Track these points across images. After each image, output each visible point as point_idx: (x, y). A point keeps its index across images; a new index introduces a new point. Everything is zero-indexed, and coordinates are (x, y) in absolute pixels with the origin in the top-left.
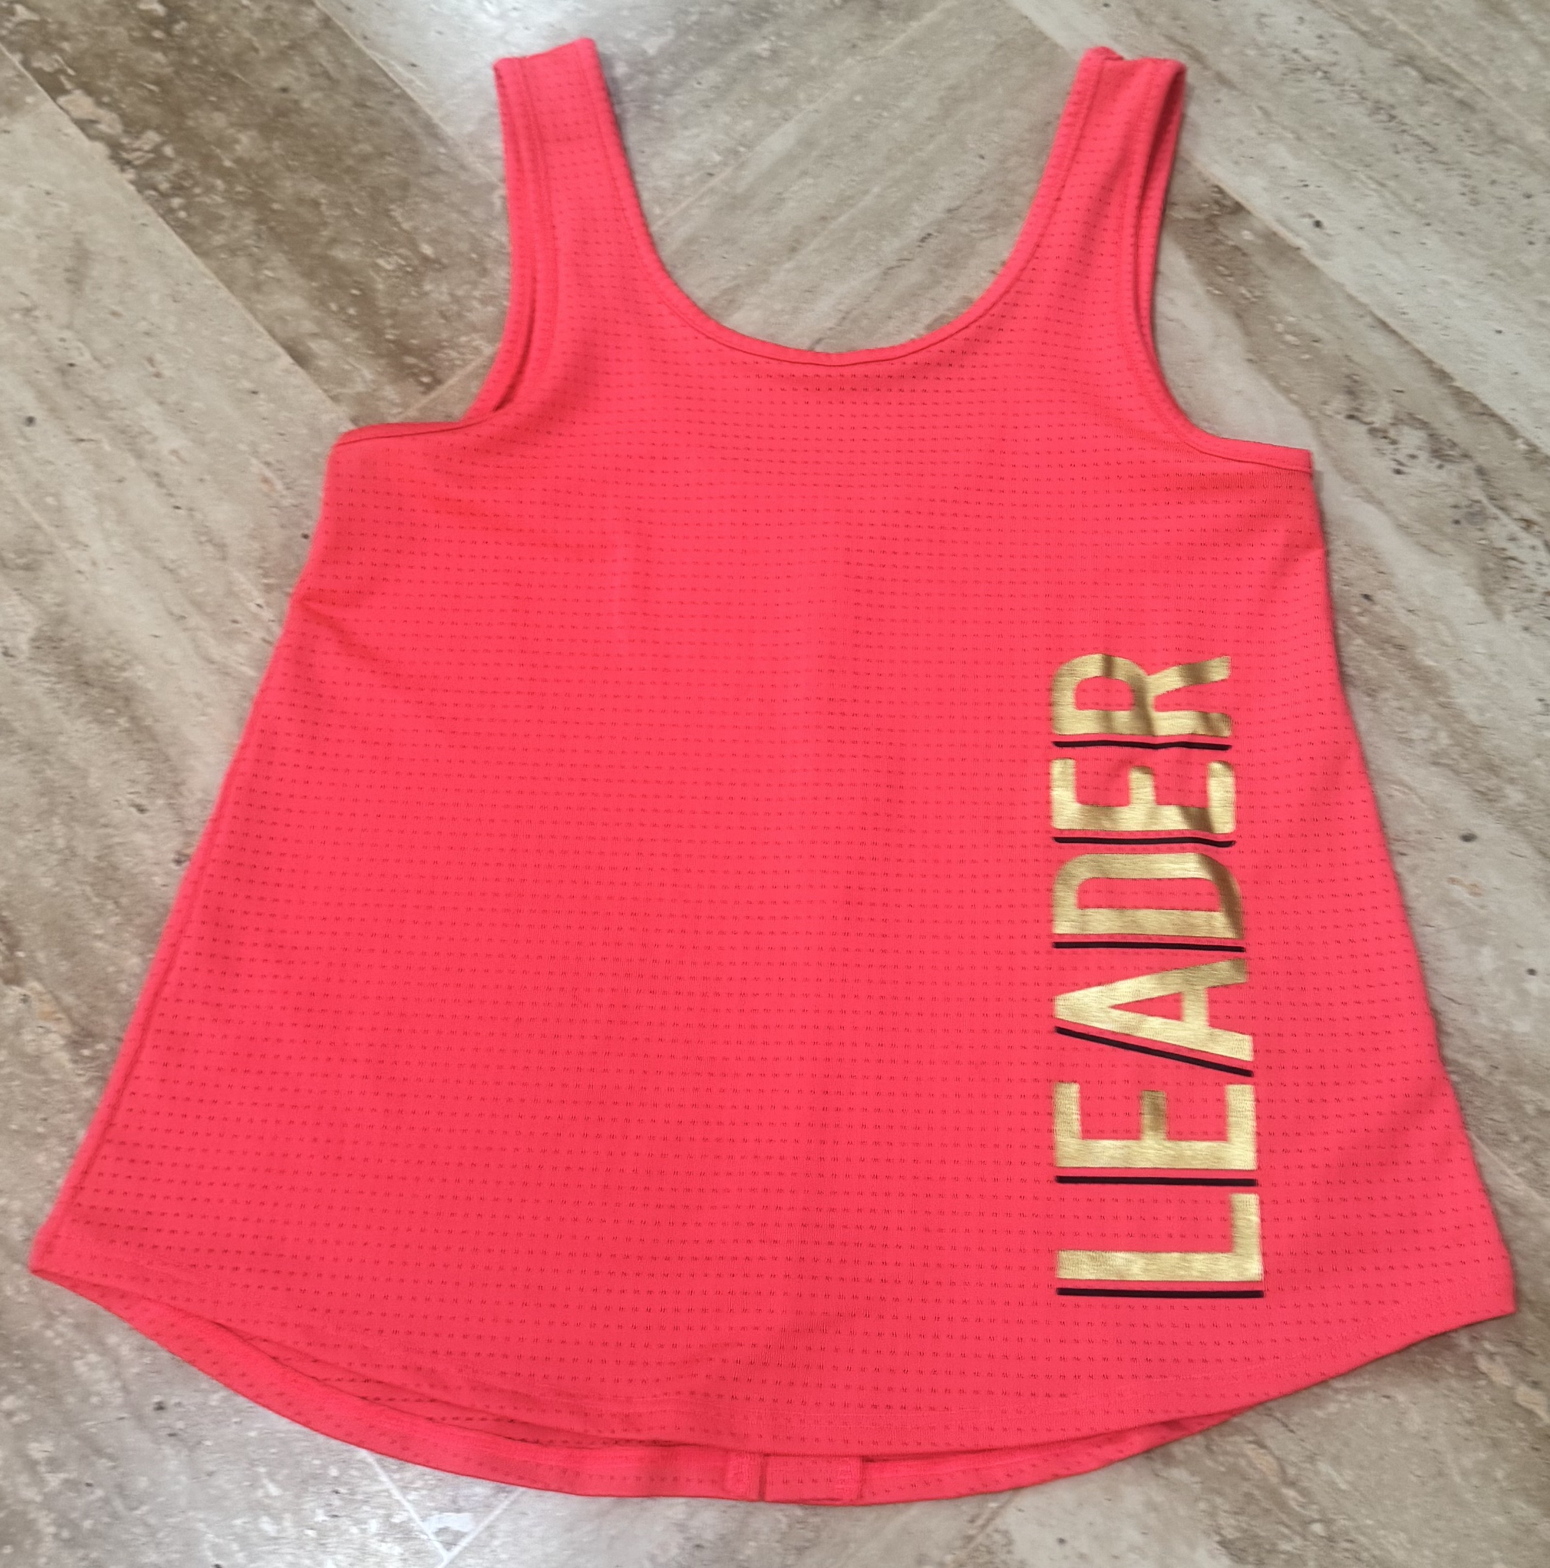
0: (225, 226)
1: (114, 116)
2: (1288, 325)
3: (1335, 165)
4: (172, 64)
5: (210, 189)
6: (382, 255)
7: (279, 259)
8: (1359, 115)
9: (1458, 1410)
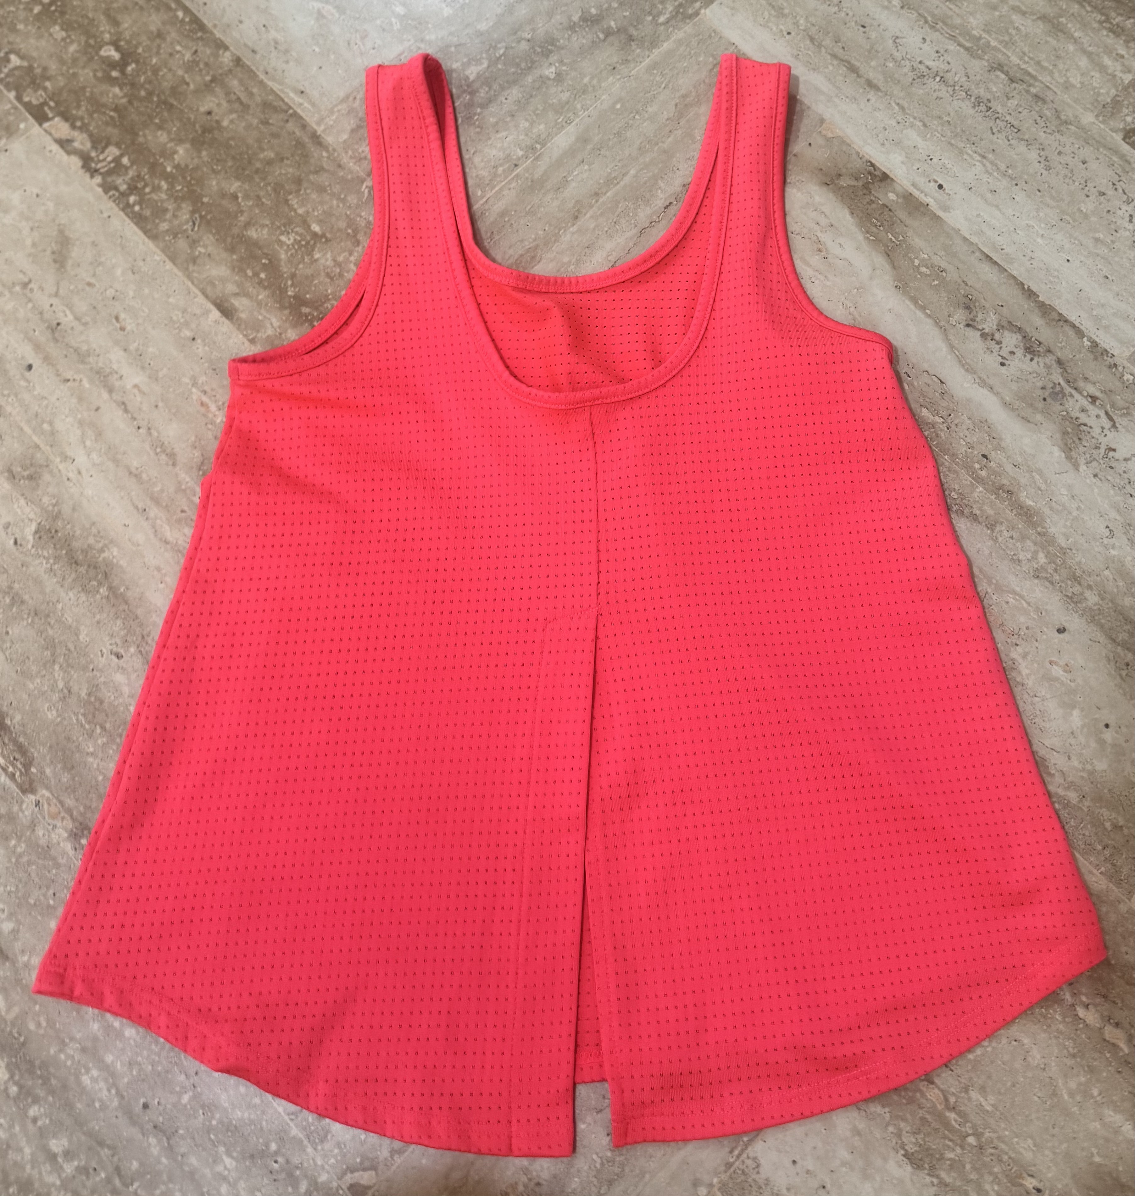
0: (168, 216)
1: (85, 135)
2: (924, 260)
3: (950, 143)
4: (125, 95)
5: (156, 189)
6: (282, 234)
7: (209, 239)
8: (966, 107)
9: (1065, 1048)
